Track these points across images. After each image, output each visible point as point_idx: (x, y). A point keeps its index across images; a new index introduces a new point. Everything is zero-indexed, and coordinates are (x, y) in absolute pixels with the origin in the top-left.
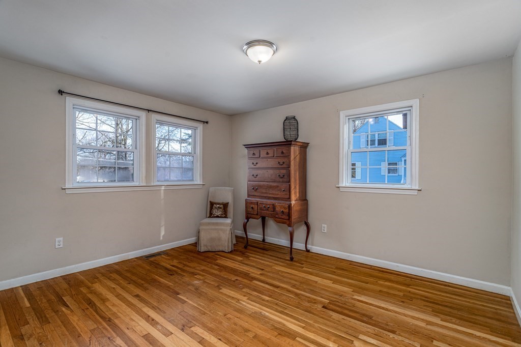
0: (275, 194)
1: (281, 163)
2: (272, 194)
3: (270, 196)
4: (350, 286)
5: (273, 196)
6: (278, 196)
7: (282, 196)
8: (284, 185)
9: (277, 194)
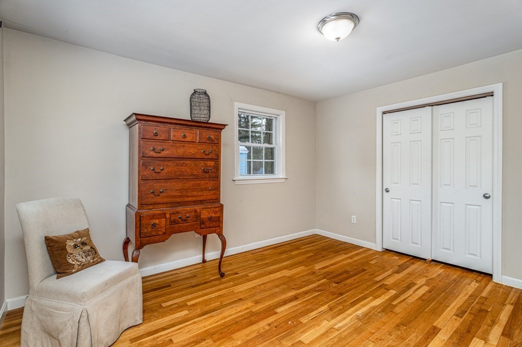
0: (198, 196)
1: (207, 153)
2: (192, 196)
3: (190, 199)
4: (296, 265)
5: (194, 199)
6: (202, 198)
7: (209, 197)
8: (211, 182)
9: (201, 196)
